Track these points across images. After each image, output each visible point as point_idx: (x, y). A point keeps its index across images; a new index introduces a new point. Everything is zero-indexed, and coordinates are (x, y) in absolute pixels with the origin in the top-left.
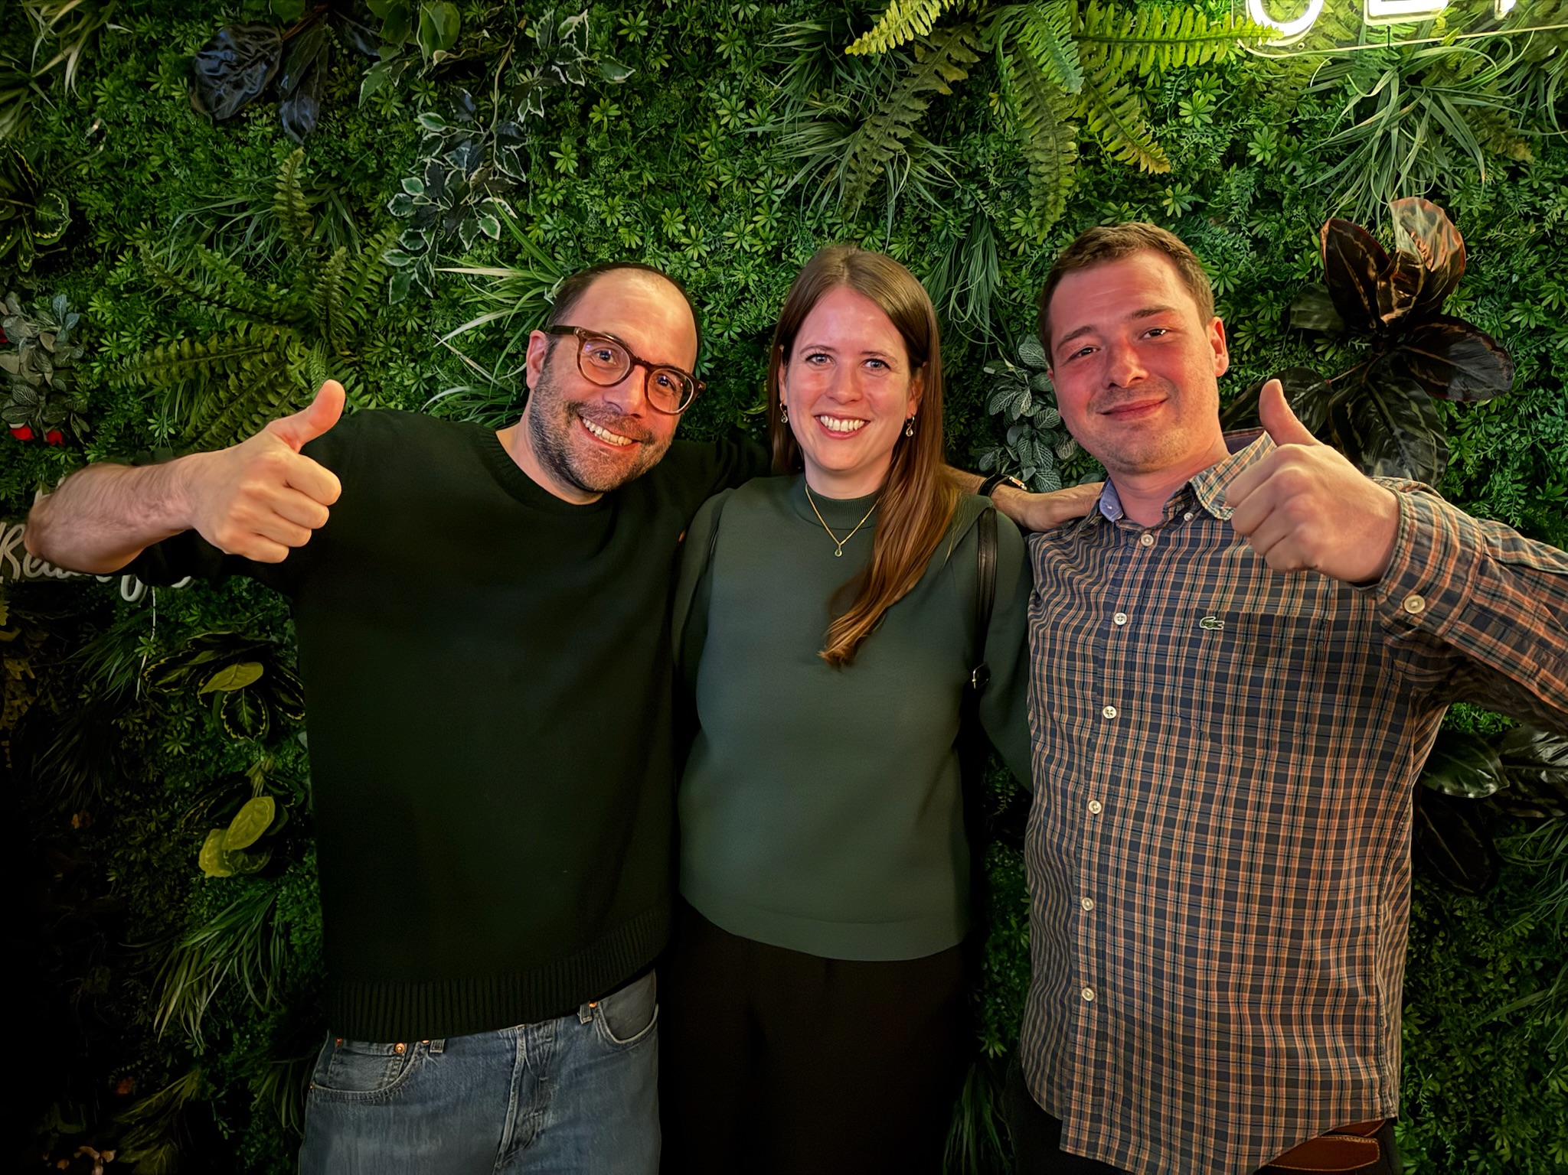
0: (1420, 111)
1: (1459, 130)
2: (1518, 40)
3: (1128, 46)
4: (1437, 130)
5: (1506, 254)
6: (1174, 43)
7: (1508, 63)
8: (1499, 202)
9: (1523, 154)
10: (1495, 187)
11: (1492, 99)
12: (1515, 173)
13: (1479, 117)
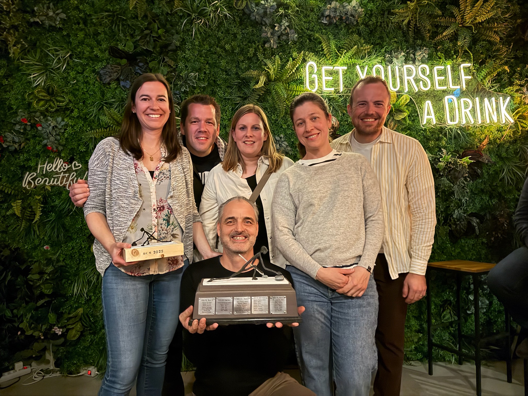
0: (331, 105)
1: (337, 108)
2: (343, 96)
3: (291, 91)
4: (333, 108)
5: (343, 126)
6: (298, 91)
7: (342, 99)
8: (342, 118)
9: (345, 112)
10: (341, 116)
11: (340, 104)
12: (344, 114)
13: (339, 106)
